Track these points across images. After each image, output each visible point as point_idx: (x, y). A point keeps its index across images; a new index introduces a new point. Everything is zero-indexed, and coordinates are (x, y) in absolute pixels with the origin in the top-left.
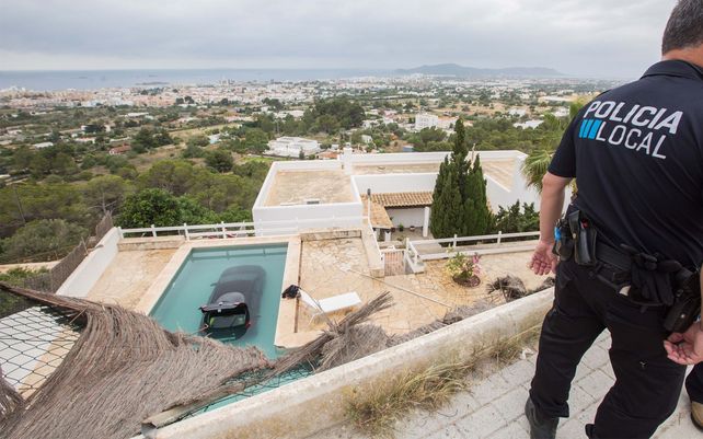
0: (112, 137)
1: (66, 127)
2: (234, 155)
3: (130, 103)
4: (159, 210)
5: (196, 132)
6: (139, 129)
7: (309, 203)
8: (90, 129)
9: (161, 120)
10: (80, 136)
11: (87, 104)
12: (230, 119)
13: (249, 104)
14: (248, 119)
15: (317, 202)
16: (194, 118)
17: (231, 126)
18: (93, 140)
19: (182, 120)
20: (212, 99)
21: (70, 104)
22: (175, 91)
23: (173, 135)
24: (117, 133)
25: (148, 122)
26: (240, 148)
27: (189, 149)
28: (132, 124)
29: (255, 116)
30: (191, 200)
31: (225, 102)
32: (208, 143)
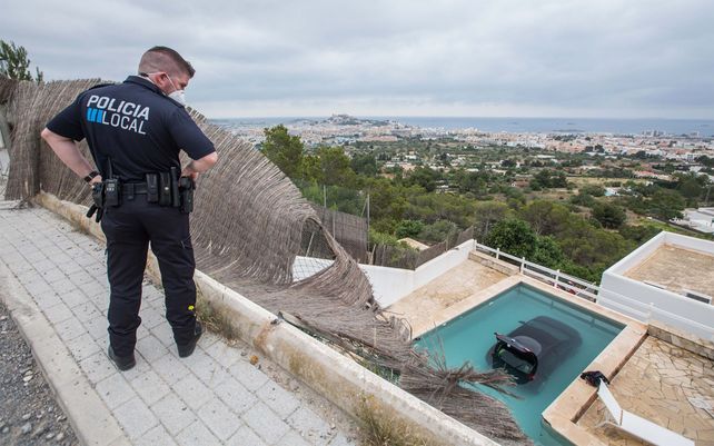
0: (519, 172)
1: (490, 160)
2: (629, 213)
3: (542, 146)
4: (518, 240)
5: (593, 181)
6: (541, 169)
7: (690, 296)
8: (505, 164)
9: (564, 165)
10: (497, 168)
11: (511, 144)
12: (640, 174)
13: (673, 160)
14: (666, 177)
15: (707, 301)
16: (598, 167)
17: (637, 182)
18: (504, 172)
19: (584, 167)
20: (625, 150)
21: (500, 143)
22: (588, 139)
23: (570, 180)
24: (524, 169)
25: (552, 164)
26: (639, 208)
27: (580, 196)
28: (537, 164)
29: (677, 175)
30: (554, 243)
31: (641, 155)
32: (603, 195)
